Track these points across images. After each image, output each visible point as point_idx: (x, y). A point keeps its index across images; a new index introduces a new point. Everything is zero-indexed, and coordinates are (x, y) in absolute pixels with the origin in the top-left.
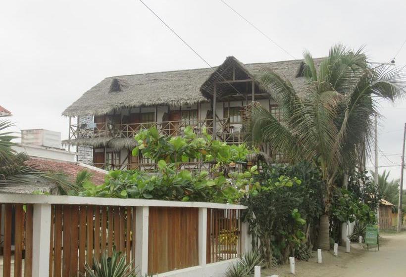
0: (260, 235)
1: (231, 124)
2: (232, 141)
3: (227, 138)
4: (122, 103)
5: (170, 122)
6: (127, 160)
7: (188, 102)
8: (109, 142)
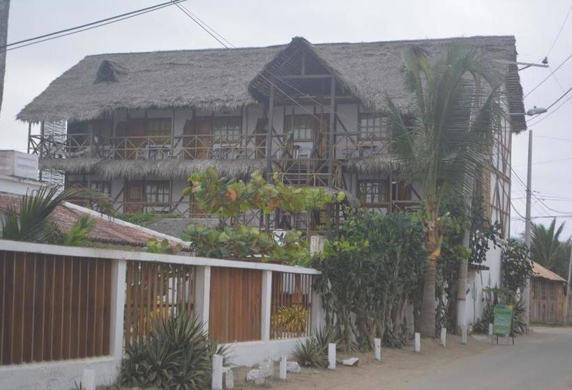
0: (336, 310)
1: (296, 142)
2: (297, 172)
3: (289, 165)
4: (118, 102)
5: (196, 136)
6: (122, 195)
7: (228, 105)
8: (95, 165)
